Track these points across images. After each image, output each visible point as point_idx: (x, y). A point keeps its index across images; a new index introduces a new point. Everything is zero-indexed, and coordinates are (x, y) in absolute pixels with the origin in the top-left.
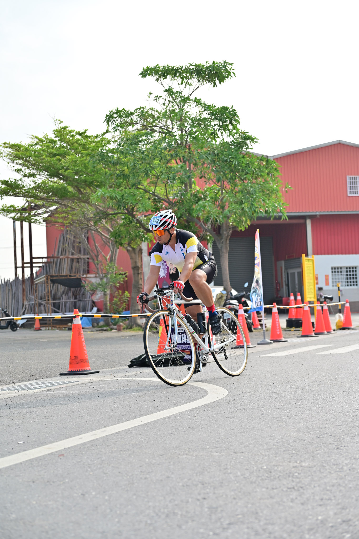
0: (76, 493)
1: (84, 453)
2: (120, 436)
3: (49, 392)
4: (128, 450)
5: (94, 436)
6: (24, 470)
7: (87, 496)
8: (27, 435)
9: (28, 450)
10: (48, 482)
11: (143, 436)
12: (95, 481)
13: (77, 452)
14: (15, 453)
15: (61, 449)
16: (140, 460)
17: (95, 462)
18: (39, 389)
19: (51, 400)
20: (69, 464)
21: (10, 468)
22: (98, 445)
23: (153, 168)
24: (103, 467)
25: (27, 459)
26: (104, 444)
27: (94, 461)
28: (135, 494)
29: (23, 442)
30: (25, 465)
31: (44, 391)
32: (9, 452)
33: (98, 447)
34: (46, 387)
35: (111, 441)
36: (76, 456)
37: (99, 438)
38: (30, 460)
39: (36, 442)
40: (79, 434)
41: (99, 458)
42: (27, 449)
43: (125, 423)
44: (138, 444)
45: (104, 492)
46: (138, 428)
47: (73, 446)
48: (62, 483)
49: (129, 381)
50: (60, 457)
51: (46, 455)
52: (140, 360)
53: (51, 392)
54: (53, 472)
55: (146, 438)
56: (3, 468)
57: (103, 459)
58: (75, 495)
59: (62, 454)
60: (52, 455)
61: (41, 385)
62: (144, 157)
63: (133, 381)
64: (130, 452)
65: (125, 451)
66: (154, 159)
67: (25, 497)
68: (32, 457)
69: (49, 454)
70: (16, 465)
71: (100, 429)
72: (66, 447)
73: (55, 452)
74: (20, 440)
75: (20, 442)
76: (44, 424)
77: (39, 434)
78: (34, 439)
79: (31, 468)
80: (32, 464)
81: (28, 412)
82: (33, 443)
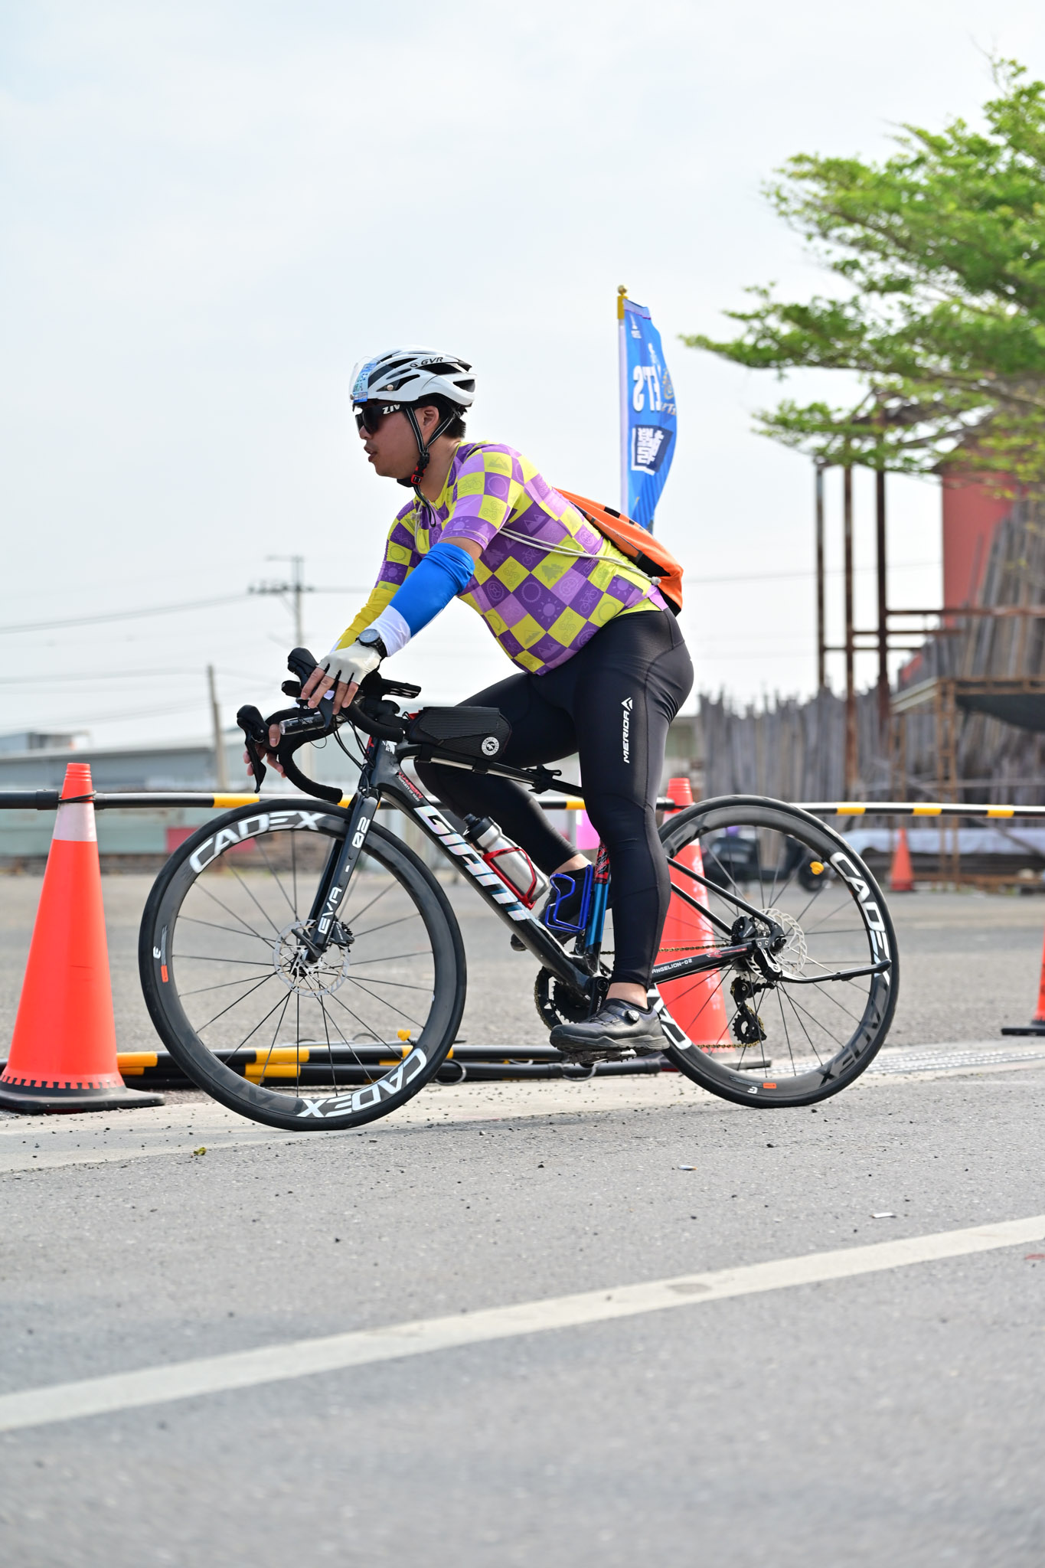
3: (968, 1083)
6: (906, 1288)
8: (901, 1198)
9: (912, 1235)
10: (995, 1323)
14: (865, 1244)
15: (1029, 1240)
18: (927, 1073)
19: (978, 1104)
21: (853, 1281)
25: (910, 1261)
29: (891, 1214)
30: (906, 1276)
31: (949, 1078)
32: (844, 1240)
34: (954, 1067)
38: (921, 1263)
39: (937, 1215)
42: (907, 1234)
50: (1032, 1261)
51: (981, 1253)
53: (974, 1083)
54: (1011, 1299)
56: (830, 1280)
59: (1037, 1253)
60: (1000, 1253)
61: (933, 1061)
67: (920, 1357)
68: (929, 1257)
69: (989, 1252)
70: (874, 1274)
73: (1012, 1247)
74: (877, 1208)
75: (879, 1212)
76: (961, 1169)
77: (945, 1195)
78: (929, 1208)
79: (928, 1286)
80: (931, 1275)
81: (895, 1135)
82: (927, 1220)
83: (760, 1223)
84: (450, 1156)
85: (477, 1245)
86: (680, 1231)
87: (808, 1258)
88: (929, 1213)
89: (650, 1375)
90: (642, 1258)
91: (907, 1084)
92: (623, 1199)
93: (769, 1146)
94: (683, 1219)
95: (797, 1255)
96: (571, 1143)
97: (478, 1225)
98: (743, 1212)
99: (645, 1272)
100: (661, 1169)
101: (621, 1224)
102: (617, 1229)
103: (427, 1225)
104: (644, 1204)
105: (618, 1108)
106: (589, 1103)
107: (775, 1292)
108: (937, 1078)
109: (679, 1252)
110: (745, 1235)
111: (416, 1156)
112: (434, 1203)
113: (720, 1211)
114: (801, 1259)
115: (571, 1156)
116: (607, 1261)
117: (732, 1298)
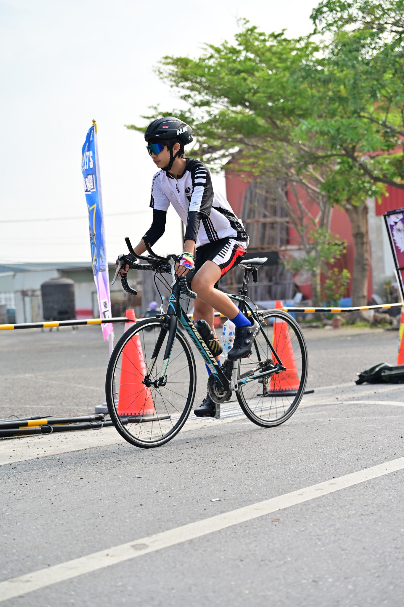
0: (305, 579)
1: (307, 517)
2: (357, 492)
4: (373, 514)
5: (320, 491)
6: (226, 542)
7: (321, 583)
8: (222, 489)
9: (228, 511)
10: (262, 560)
11: (391, 492)
12: (330, 561)
13: (297, 516)
14: (210, 517)
15: (273, 511)
16: (391, 530)
17: (326, 531)
18: (230, 418)
20: (289, 534)
21: (206, 538)
22: (326, 505)
23: (383, 87)
24: (339, 539)
25: (227, 526)
26: (335, 504)
27: (324, 530)
28: (391, 583)
29: (218, 499)
30: (226, 534)
31: (238, 420)
32: (201, 514)
33: (328, 508)
34: (240, 415)
35: (345, 500)
36: (297, 521)
37: (327, 495)
38: (231, 526)
40: (298, 488)
41: (330, 526)
42: (225, 510)
43: (362, 471)
44: (385, 505)
45: (346, 578)
46: (383, 479)
47: (291, 507)
48: (282, 562)
49: (360, 406)
50: (275, 523)
51: (254, 519)
52: (373, 373)
54: (268, 545)
55: (396, 496)
56: (196, 538)
57: (337, 527)
58: (304, 581)
59: (276, 518)
60: (262, 519)
61: (232, 412)
62: (370, 70)
63: (366, 406)
64: (375, 517)
65: (367, 515)
66: (385, 72)
67: (233, 583)
68: (235, 523)
69: (257, 518)
70: (213, 533)
71: (326, 480)
72: (281, 508)
73: (266, 515)
74: (213, 495)
75: (214, 498)
76: (244, 471)
77: (240, 487)
78: (234, 495)
79: (235, 539)
80: (236, 533)
81: (219, 454)
82: (233, 502)
83: (167, 506)
84: (46, 474)
85: (55, 525)
86: (136, 513)
87: (187, 526)
88: (233, 497)
89: (124, 600)
90: (121, 529)
91: (222, 424)
92: (113, 495)
93: (170, 462)
94: (137, 506)
95: (183, 525)
96: (93, 464)
97: (56, 513)
98: (161, 500)
99: (122, 537)
100: (128, 478)
101: (112, 510)
102: (111, 513)
103: (36, 514)
104: (122, 498)
105: (112, 443)
106: (101, 441)
107: (174, 545)
108: (234, 421)
109: (136, 525)
110: (162, 514)
111: (33, 475)
112: (39, 501)
113: (152, 501)
114: (184, 527)
115: (93, 472)
116: (107, 532)
117: (157, 551)
